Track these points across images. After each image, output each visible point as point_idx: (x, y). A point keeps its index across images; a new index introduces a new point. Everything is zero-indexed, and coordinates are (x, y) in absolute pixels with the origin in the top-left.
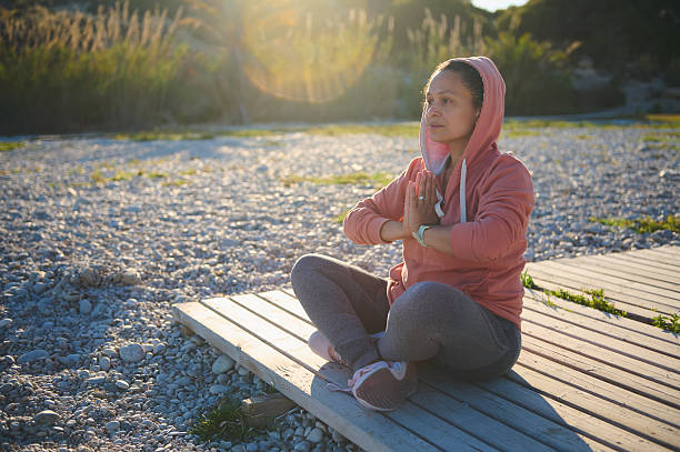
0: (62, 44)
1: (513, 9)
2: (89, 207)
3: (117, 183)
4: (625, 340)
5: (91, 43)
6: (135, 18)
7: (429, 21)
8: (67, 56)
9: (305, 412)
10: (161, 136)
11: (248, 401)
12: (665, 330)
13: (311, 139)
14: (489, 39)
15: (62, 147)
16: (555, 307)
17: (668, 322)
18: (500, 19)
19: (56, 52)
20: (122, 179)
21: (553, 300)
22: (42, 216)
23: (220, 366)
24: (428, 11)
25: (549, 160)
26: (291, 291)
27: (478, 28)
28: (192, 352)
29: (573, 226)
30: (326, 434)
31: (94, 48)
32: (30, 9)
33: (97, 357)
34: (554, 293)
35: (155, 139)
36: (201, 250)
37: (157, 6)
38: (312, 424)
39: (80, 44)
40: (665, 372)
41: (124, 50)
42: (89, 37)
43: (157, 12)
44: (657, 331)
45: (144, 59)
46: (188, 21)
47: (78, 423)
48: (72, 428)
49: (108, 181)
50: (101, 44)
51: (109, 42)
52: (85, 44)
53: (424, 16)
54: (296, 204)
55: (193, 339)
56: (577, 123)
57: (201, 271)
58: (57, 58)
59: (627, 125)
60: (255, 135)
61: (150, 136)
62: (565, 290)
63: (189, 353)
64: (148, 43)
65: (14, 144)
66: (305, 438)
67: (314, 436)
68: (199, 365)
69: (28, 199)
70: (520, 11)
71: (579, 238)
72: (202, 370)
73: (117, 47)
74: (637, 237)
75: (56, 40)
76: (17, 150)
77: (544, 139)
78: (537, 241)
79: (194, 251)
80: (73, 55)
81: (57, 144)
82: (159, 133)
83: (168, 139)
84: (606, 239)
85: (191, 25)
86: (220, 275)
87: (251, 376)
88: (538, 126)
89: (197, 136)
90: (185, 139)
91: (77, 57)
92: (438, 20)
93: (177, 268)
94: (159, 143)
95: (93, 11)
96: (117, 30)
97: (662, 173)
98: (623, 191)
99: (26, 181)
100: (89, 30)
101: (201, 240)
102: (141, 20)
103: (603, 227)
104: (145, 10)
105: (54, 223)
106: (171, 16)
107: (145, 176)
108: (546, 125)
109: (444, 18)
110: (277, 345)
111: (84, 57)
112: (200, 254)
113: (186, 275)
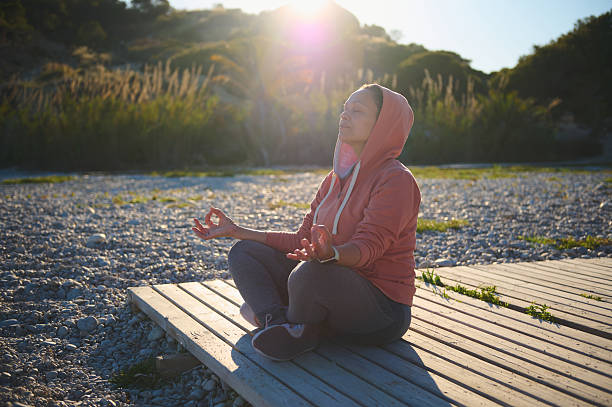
0: (113, 97)
1: (505, 71)
2: (99, 221)
3: (132, 205)
4: (495, 323)
5: (138, 96)
6: (176, 74)
7: (429, 80)
8: (117, 106)
9: (206, 368)
10: (190, 174)
11: (161, 358)
12: (535, 318)
13: (316, 178)
14: (480, 96)
15: (103, 181)
16: (448, 298)
17: (538, 310)
18: (493, 79)
19: (108, 103)
20: (138, 202)
21: (450, 293)
22: (58, 226)
23: (154, 335)
24: (427, 71)
25: (511, 194)
26: (232, 282)
27: (470, 87)
28: (136, 325)
29: (501, 242)
30: (218, 384)
31: (140, 100)
32: (92, 68)
33: (58, 327)
34: (453, 288)
35: (183, 176)
36: (175, 252)
37: (194, 64)
38: (209, 377)
39: (129, 97)
40: (516, 346)
41: (166, 103)
42: (136, 91)
43: (194, 69)
44: (528, 318)
45: (182, 109)
46: (219, 78)
47: (25, 371)
48: (18, 374)
49: (125, 203)
50: (147, 97)
51: (153, 96)
52: (133, 97)
53: (425, 76)
54: (272, 221)
55: (139, 315)
56: (554, 169)
57: (168, 267)
58: (108, 109)
59: (598, 171)
60: (270, 174)
61: (181, 173)
62: (462, 286)
63: (133, 326)
64: (185, 96)
65: (65, 178)
66: (202, 388)
67: (208, 385)
68: (139, 335)
69: (54, 215)
70: (511, 73)
71: (502, 251)
72: (141, 339)
73: (159, 99)
74: (553, 252)
75: (109, 93)
76: (66, 182)
77: (519, 180)
78: (464, 253)
79: (169, 253)
80: (122, 105)
81: (100, 178)
82: (187, 172)
83: (196, 176)
84: (525, 253)
85: (222, 81)
86: (182, 271)
87: (176, 343)
88: (519, 170)
89: (219, 174)
90: (210, 176)
91: (126, 107)
92: (435, 79)
93: (150, 265)
94: (187, 178)
95: (142, 70)
96: (160, 85)
97: (602, 205)
98: (559, 218)
99: (59, 202)
100: (136, 86)
101: (178, 244)
102: (180, 76)
103: (527, 244)
104: (185, 68)
105: (64, 231)
106: (204, 73)
107: (158, 200)
108: (525, 170)
109: (440, 77)
110: (200, 318)
111: (131, 107)
112: (174, 255)
113: (155, 270)
